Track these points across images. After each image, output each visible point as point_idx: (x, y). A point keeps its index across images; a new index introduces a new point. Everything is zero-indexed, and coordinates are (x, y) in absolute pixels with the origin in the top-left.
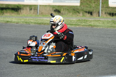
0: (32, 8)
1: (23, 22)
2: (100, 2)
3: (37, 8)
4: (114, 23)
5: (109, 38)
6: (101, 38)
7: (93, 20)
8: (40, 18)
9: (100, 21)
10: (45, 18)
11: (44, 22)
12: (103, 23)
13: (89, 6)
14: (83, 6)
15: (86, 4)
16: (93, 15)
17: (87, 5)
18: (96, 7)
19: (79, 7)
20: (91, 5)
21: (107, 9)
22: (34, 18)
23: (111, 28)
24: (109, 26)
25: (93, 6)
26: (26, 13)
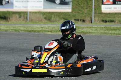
1: (12, 30)
2: (92, 8)
3: (27, 15)
4: (107, 29)
5: (103, 45)
6: (94, 46)
7: (85, 26)
8: (30, 26)
9: (92, 28)
10: (35, 25)
11: (35, 29)
12: (96, 29)
13: (81, 12)
14: (75, 12)
16: (85, 21)
17: (79, 11)
18: (88, 13)
19: (70, 13)
20: (83, 11)
21: (99, 15)
22: (24, 26)
23: (104, 35)
24: (102, 33)
25: (86, 12)
26: (15, 21)
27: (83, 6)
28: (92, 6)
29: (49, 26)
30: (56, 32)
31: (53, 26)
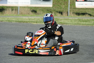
0: (14, 9)
1: (6, 20)
2: (68, 4)
3: (18, 9)
4: (80, 21)
5: (76, 33)
6: (70, 33)
7: (63, 18)
8: (20, 18)
9: (68, 20)
10: (24, 17)
11: (23, 20)
12: (71, 21)
13: (59, 7)
14: (55, 7)
15: (57, 5)
16: (63, 14)
17: (58, 7)
20: (61, 6)
21: (74, 9)
22: (15, 17)
23: (78, 25)
24: (76, 23)
25: (63, 7)
26: (8, 13)
27: (62, 3)
28: (68, 2)
29: (34, 18)
30: (41, 22)
31: (38, 18)
